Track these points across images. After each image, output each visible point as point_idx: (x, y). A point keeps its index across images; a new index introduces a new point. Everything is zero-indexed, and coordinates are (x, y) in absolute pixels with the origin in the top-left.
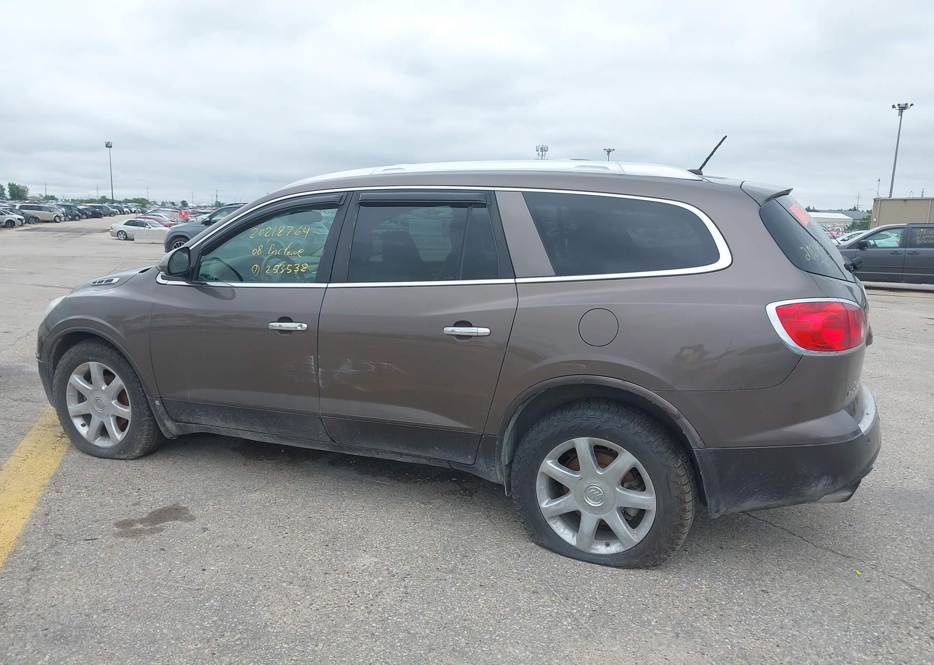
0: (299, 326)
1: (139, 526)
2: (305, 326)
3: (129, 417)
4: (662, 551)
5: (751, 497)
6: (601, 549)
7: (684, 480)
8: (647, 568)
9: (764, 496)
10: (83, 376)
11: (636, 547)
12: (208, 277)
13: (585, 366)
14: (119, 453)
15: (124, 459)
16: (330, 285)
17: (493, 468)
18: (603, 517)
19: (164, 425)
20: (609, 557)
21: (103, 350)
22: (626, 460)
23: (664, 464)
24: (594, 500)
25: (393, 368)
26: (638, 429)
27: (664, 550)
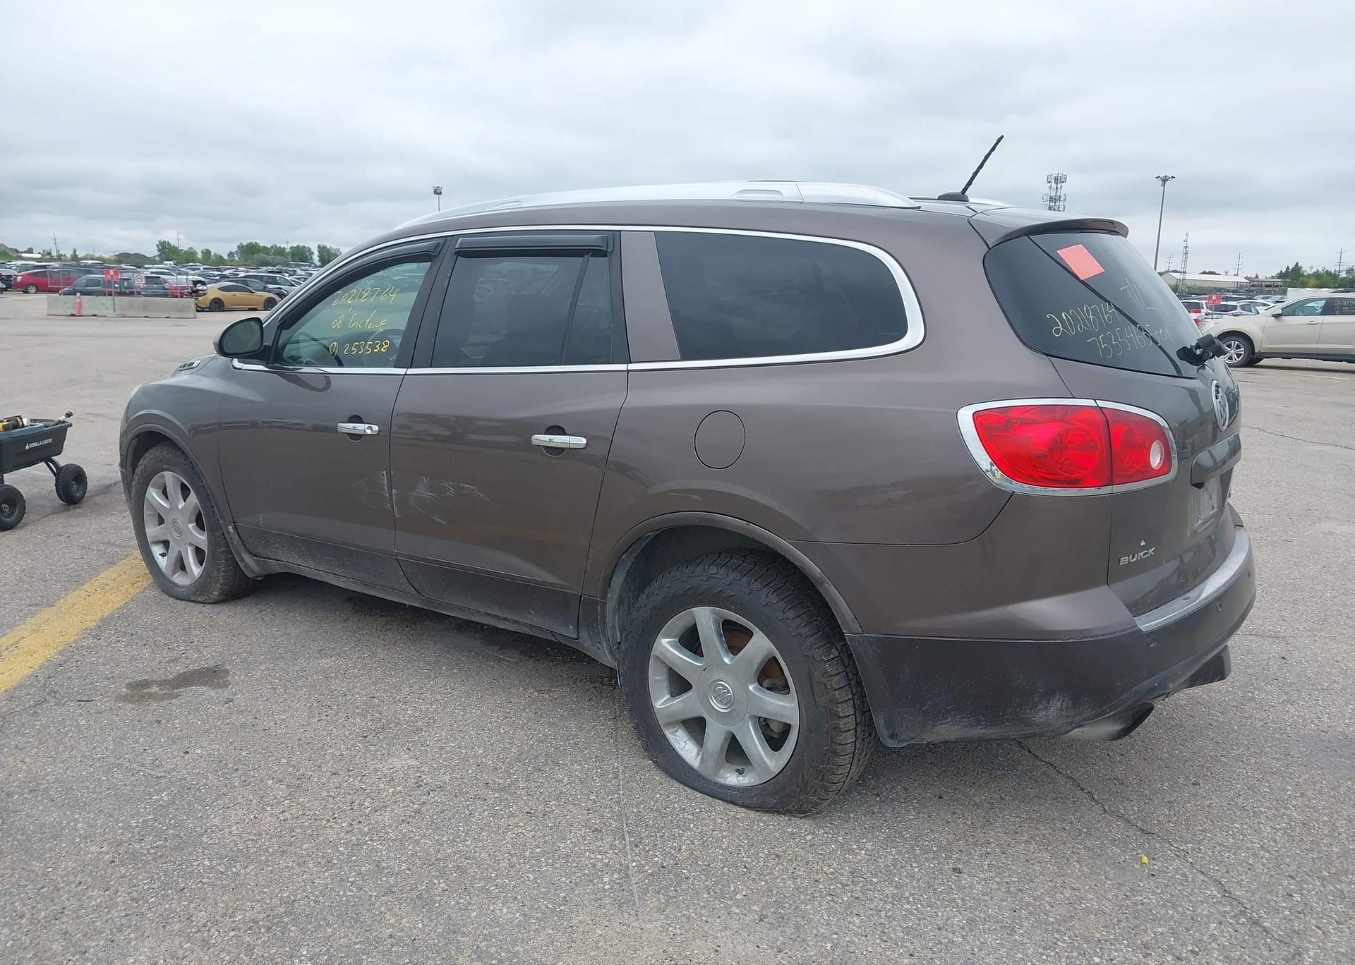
0: (368, 428)
1: (155, 689)
2: (376, 428)
3: (205, 547)
4: (810, 789)
5: (944, 718)
6: (732, 779)
7: (838, 681)
8: (789, 813)
9: (963, 718)
10: (161, 491)
11: (775, 779)
12: (296, 360)
13: (699, 499)
14: (195, 594)
15: (202, 603)
16: (411, 371)
17: (599, 646)
18: (733, 729)
19: (243, 560)
20: (739, 791)
21: (177, 456)
22: (760, 645)
23: (805, 654)
24: (720, 702)
25: (475, 492)
26: (773, 598)
27: (812, 789)
